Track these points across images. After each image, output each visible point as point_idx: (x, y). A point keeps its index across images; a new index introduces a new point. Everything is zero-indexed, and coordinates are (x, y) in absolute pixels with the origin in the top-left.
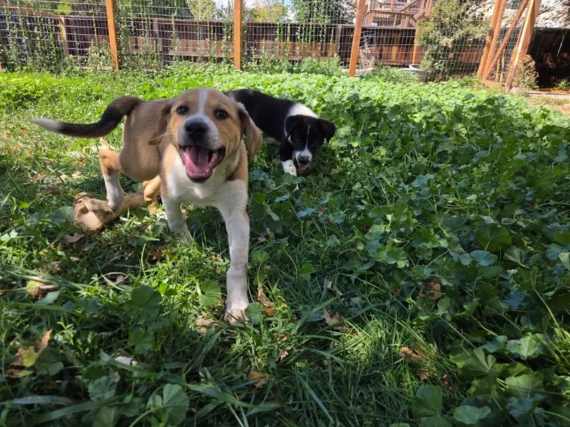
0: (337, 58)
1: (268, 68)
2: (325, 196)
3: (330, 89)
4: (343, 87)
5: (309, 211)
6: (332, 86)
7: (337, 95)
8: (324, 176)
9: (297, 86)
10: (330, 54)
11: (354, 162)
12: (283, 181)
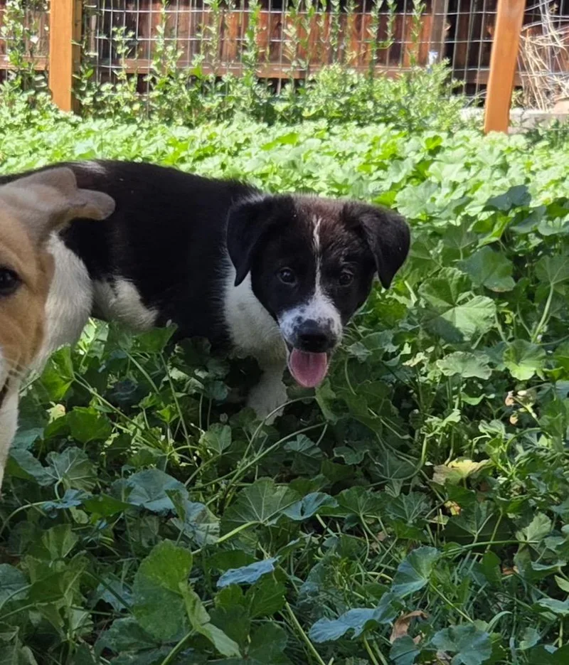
0: (437, 68)
1: (178, 105)
2: (413, 562)
3: (418, 175)
4: (467, 167)
5: (356, 619)
6: (424, 163)
7: (442, 197)
8: (405, 490)
9: (293, 165)
10: (412, 54)
11: (520, 439)
12: (247, 511)
